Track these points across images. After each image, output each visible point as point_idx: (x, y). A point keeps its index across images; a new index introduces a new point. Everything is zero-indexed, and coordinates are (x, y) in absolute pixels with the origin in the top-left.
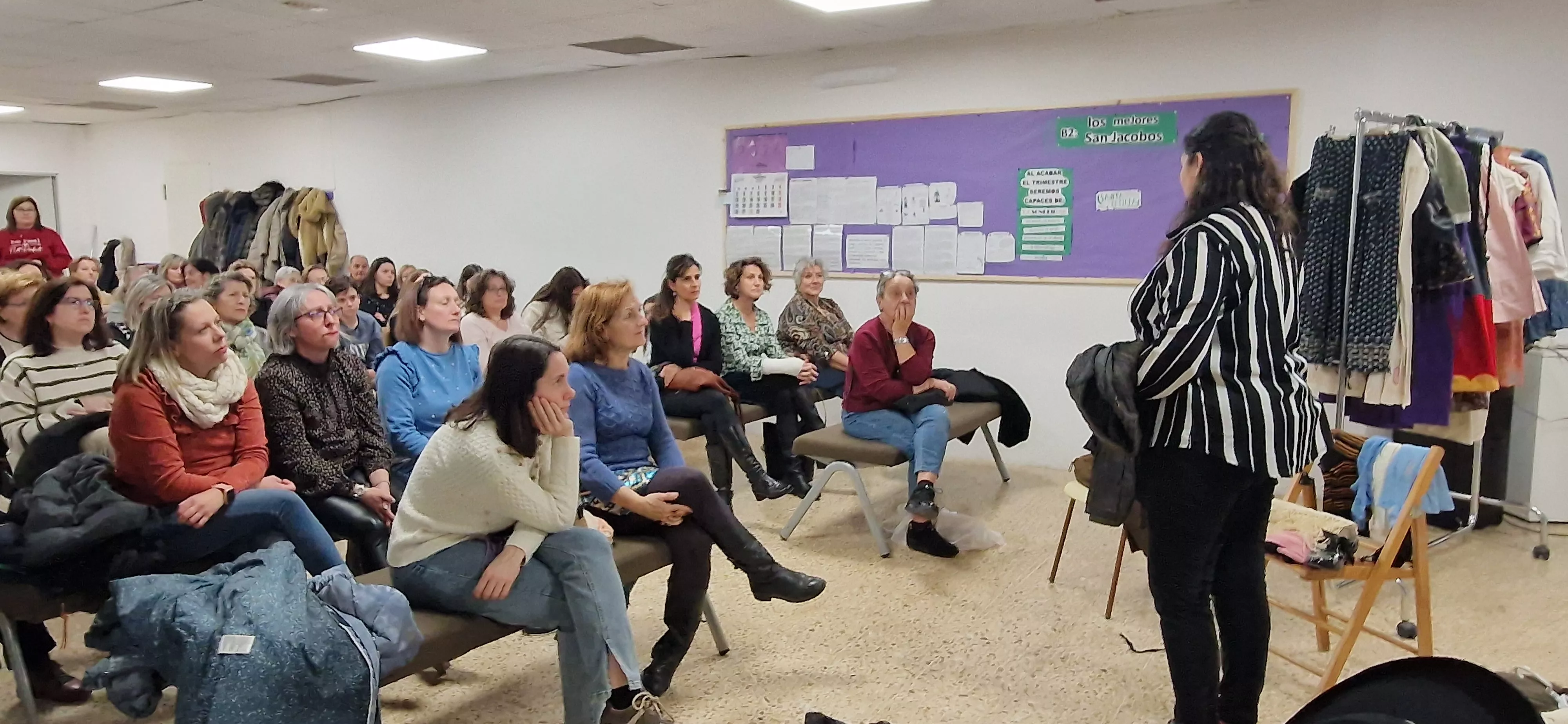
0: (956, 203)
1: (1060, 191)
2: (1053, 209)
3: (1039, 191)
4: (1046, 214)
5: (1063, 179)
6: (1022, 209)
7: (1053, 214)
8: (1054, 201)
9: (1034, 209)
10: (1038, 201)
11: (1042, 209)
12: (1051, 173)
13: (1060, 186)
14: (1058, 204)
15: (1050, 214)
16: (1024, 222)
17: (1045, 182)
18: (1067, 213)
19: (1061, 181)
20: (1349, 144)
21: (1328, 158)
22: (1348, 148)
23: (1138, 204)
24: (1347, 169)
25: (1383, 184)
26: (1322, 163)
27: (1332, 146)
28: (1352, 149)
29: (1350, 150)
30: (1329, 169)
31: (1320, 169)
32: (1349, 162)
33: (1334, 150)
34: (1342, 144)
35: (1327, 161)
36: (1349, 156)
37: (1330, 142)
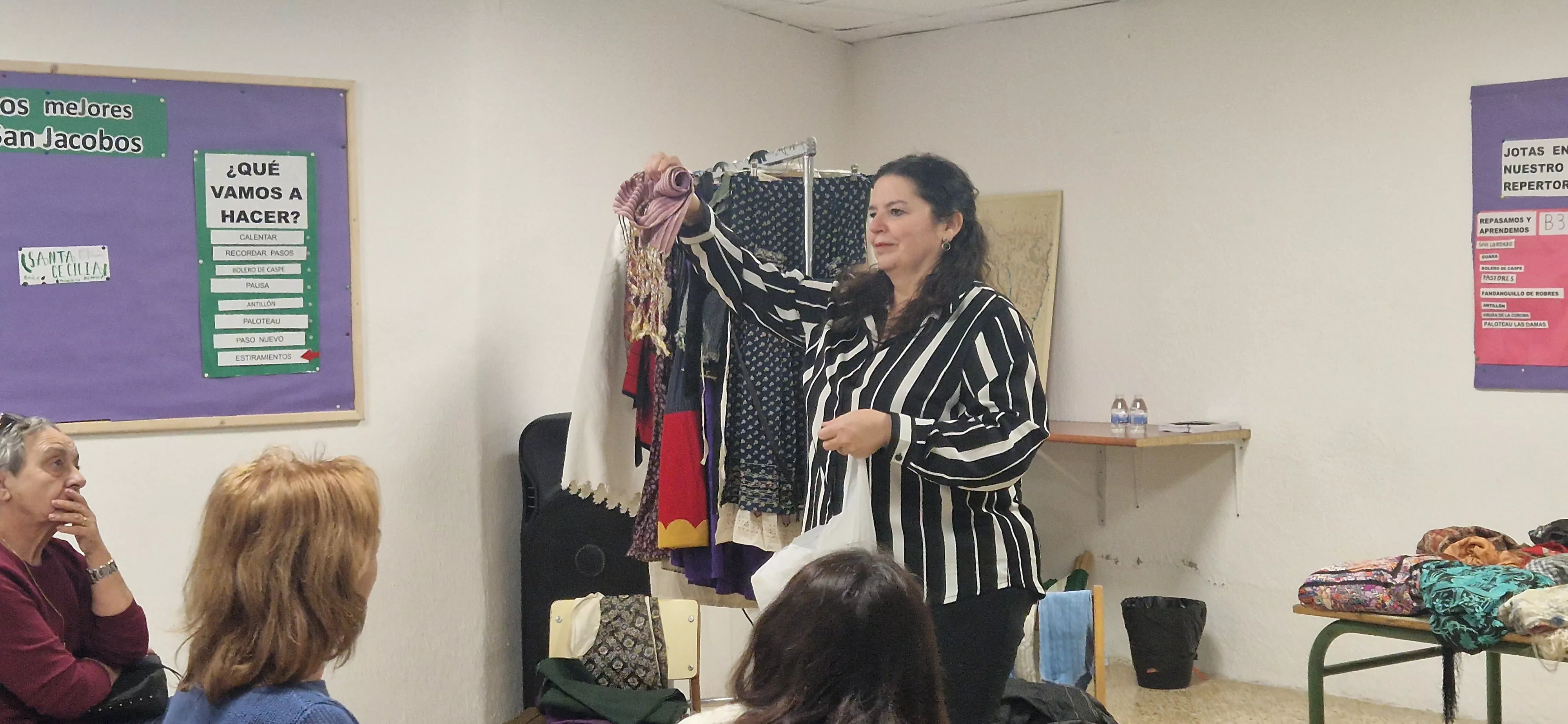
20: (786, 188)
21: (760, 207)
22: (785, 195)
23: (105, 274)
24: (784, 224)
25: (842, 247)
26: (751, 214)
27: (762, 190)
28: (790, 195)
29: (787, 198)
30: (765, 224)
31: (749, 223)
32: (785, 215)
33: (766, 195)
34: (776, 188)
35: (759, 212)
36: (786, 205)
37: (757, 183)
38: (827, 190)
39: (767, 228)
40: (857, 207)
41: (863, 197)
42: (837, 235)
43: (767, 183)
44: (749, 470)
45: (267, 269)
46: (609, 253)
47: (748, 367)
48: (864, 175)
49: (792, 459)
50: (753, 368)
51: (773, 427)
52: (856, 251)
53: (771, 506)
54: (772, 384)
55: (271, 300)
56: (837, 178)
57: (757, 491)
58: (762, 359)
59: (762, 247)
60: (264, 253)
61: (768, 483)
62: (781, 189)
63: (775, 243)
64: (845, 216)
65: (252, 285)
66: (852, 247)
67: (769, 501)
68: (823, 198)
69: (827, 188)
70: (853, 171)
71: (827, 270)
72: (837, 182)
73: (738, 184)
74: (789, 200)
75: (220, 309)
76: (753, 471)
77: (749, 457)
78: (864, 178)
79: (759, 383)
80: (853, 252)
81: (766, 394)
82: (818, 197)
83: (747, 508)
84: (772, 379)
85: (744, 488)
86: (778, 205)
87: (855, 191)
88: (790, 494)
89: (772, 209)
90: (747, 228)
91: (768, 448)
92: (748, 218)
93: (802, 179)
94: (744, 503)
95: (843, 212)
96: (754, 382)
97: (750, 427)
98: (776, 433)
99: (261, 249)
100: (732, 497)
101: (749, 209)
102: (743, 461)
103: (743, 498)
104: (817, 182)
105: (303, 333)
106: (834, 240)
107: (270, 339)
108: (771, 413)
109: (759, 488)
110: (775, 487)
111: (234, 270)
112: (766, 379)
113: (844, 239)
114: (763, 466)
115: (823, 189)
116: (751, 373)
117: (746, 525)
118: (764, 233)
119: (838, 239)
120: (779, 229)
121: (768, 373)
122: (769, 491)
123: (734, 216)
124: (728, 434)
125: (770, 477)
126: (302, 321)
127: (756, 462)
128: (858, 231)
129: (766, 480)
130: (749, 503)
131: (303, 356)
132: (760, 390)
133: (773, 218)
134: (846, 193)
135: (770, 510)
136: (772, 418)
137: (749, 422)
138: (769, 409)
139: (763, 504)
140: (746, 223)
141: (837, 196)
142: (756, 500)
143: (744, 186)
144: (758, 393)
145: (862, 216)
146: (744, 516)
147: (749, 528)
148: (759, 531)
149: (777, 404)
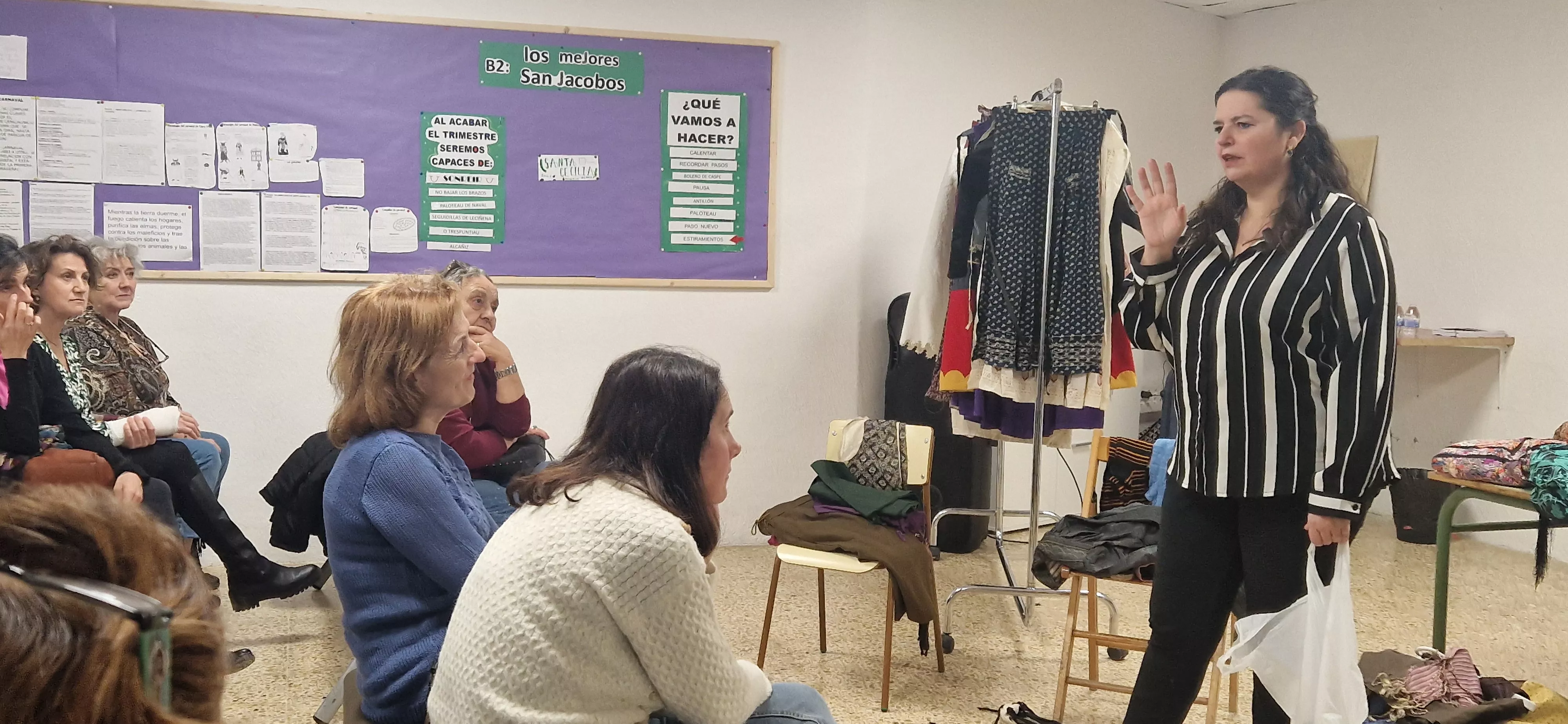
0: (316, 158)
1: (486, 149)
2: (476, 176)
3: (455, 148)
4: (465, 182)
5: (491, 132)
6: (428, 173)
7: (476, 183)
8: (476, 163)
9: (448, 175)
10: (453, 162)
11: (459, 176)
12: (472, 123)
13: (484, 143)
14: (483, 168)
15: (471, 182)
16: (432, 192)
17: (462, 135)
18: (496, 182)
19: (487, 136)
20: (1039, 118)
21: (1016, 133)
22: (1038, 124)
23: (596, 175)
24: (1036, 147)
25: (1080, 166)
26: (1009, 138)
27: (1019, 119)
28: (1042, 124)
29: (1039, 126)
30: (1019, 146)
31: (1007, 145)
32: (1037, 139)
33: (1022, 124)
34: (1031, 118)
35: (1015, 136)
36: (1038, 132)
37: (1016, 114)
38: (1072, 121)
39: (1020, 149)
40: (1095, 134)
41: (1100, 127)
42: (1077, 156)
43: (1024, 114)
44: (992, 335)
45: (708, 176)
46: (948, 170)
47: (998, 256)
48: (1103, 109)
49: (1030, 328)
50: (1001, 257)
51: (1013, 303)
52: (1091, 169)
53: (1008, 363)
54: (1015, 269)
55: (711, 198)
56: (1081, 111)
57: (997, 351)
58: (1007, 250)
59: (1017, 164)
60: (707, 164)
61: (1007, 345)
62: (1035, 119)
63: (1026, 161)
64: (1084, 141)
65: (698, 188)
66: (1088, 166)
67: (1006, 359)
68: (1068, 127)
69: (1072, 118)
70: (1094, 106)
71: (1066, 183)
72: (1081, 114)
73: (1001, 115)
74: (1041, 128)
75: (674, 203)
76: (996, 336)
77: (994, 324)
78: (1102, 112)
79: (1004, 269)
80: (1088, 169)
81: (1010, 277)
82: (1064, 126)
83: (990, 364)
84: (1016, 266)
85: (989, 348)
86: (1031, 131)
87: (1094, 122)
88: (1027, 355)
89: (1027, 134)
90: (1005, 149)
91: (1008, 319)
92: (1007, 141)
93: (1051, 111)
94: (988, 359)
95: (1083, 138)
96: (1001, 268)
97: (996, 302)
98: (1016, 308)
99: (704, 162)
100: (979, 354)
101: (1008, 134)
102: (989, 328)
103: (987, 356)
104: (1064, 114)
105: (732, 223)
106: (1075, 160)
107: (708, 226)
108: (1013, 292)
109: (999, 349)
110: (1012, 348)
111: (685, 176)
112: (1010, 265)
113: (1082, 160)
114: (1003, 332)
115: (1068, 120)
116: (999, 261)
117: (989, 376)
118: (1018, 153)
119: (1077, 159)
120: (1031, 151)
121: (1012, 262)
122: (1007, 352)
123: (996, 139)
124: (981, 306)
125: (1008, 341)
126: (731, 214)
127: (998, 329)
128: (1093, 153)
129: (1004, 343)
130: (991, 360)
131: (732, 240)
132: (1006, 274)
133: (1027, 142)
134: (1087, 123)
135: (1006, 366)
136: (1013, 296)
137: (996, 298)
138: (1011, 289)
139: (1001, 361)
140: (1005, 145)
141: (1080, 125)
142: (996, 358)
143: (1005, 116)
144: (1004, 276)
145: (1098, 141)
146: (988, 369)
147: (991, 378)
148: (999, 381)
149: (1018, 285)
